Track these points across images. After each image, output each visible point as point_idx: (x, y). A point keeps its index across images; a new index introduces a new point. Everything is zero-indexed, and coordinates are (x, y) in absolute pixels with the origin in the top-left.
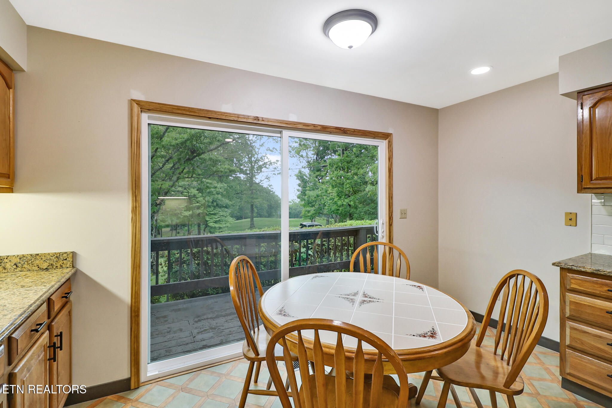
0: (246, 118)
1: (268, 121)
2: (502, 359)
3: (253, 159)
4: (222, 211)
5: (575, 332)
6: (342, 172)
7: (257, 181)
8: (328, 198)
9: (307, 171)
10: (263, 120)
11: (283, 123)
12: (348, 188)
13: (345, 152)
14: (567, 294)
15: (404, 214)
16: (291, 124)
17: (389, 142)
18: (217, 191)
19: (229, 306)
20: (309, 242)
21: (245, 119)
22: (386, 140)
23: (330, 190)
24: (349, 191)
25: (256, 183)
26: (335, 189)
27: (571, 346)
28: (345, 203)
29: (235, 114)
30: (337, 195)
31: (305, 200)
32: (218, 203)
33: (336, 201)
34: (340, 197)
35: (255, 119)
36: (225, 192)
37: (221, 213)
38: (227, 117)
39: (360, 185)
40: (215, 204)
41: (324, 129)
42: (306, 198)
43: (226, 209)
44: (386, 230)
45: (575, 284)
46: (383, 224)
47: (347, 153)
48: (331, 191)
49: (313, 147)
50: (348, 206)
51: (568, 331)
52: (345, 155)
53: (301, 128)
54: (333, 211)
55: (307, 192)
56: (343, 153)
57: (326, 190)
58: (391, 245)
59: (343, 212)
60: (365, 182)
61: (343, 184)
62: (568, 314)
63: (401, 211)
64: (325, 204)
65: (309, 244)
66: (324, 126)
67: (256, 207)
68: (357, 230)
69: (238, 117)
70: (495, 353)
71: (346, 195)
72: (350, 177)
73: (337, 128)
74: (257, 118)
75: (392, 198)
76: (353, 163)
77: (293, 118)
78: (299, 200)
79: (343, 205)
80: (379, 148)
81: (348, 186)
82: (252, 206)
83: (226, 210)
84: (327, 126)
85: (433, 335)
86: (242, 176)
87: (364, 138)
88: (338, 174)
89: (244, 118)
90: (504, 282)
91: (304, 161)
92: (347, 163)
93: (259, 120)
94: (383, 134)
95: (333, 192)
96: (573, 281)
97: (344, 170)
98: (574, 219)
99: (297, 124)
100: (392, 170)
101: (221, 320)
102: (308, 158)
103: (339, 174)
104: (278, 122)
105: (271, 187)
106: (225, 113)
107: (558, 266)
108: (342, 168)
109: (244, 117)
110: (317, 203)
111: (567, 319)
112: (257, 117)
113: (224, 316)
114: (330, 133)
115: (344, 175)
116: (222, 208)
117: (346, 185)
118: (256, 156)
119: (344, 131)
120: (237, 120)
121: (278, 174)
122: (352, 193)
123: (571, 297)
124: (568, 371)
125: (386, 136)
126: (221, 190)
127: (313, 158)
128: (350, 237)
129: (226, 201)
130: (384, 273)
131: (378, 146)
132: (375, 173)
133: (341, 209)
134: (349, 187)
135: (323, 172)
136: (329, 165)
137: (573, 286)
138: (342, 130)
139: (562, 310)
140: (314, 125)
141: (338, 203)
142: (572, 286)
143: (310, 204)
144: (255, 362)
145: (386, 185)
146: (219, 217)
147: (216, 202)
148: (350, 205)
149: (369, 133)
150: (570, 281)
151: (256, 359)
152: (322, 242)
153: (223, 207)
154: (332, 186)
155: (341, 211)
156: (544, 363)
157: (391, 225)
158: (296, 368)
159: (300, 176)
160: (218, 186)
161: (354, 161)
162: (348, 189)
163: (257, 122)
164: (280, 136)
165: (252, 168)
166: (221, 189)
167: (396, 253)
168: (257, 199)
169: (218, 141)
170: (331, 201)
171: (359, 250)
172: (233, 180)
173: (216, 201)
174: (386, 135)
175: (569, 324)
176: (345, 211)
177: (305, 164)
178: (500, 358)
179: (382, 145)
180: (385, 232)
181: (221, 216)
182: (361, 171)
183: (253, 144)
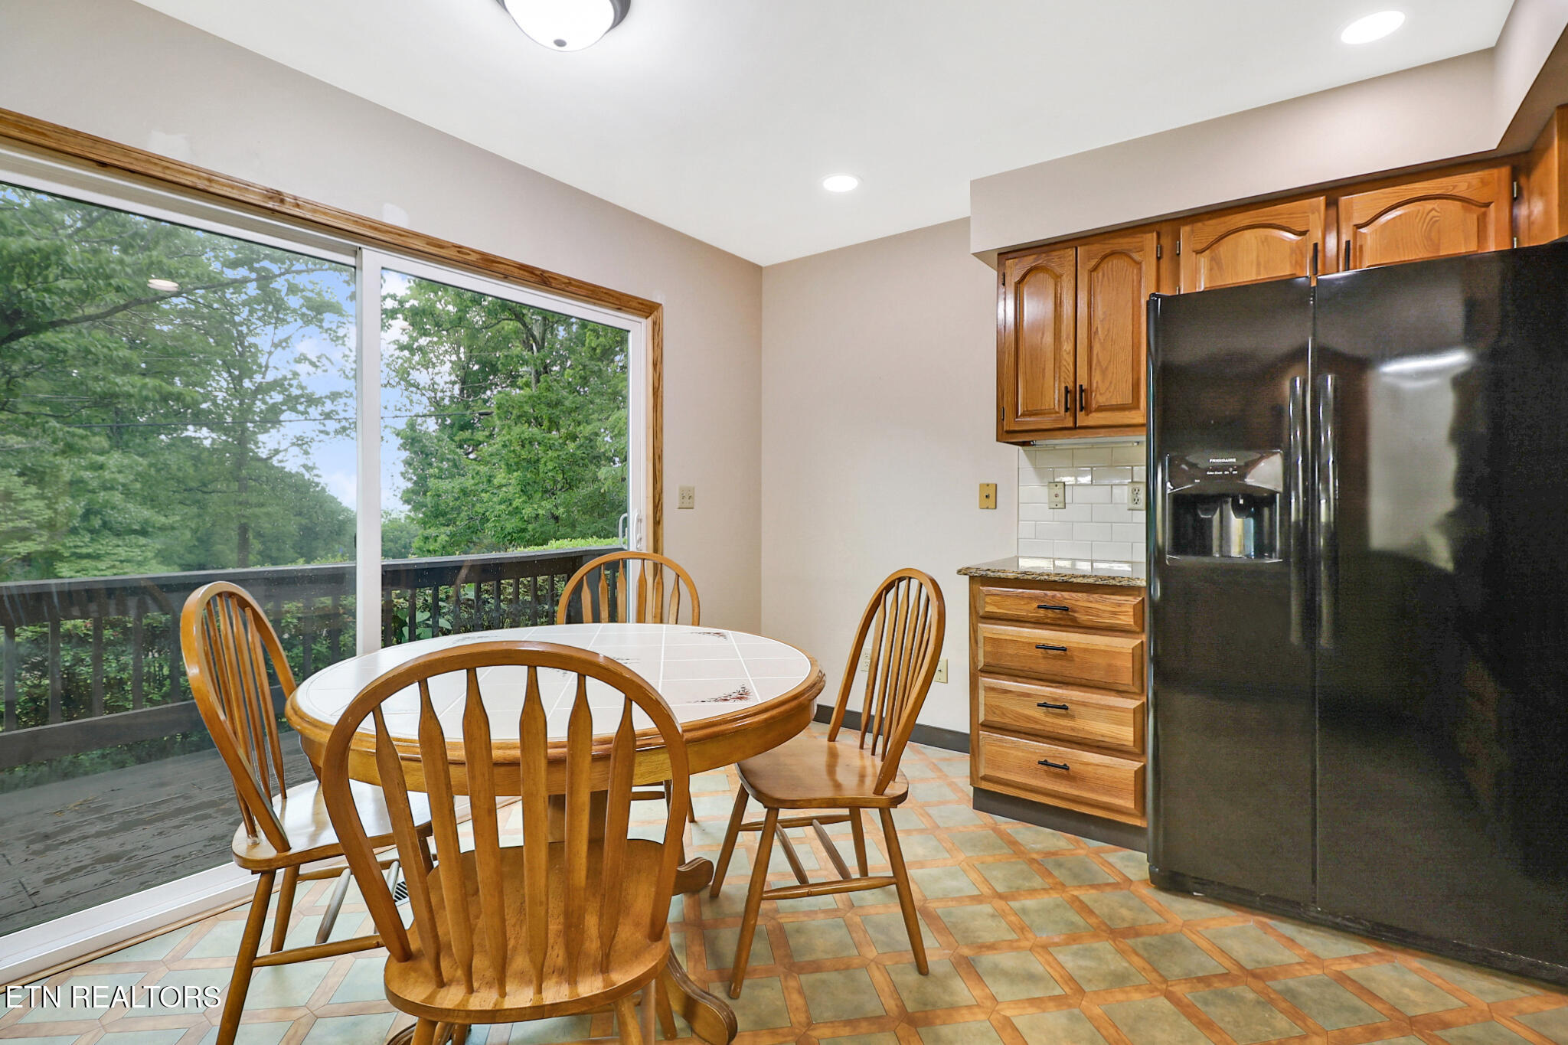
0: (237, 186)
1: (315, 211)
2: (873, 753)
3: (247, 383)
4: (126, 546)
5: (992, 694)
6: (535, 430)
7: (263, 453)
8: (495, 499)
9: (431, 426)
10: (298, 206)
11: (364, 225)
12: (550, 471)
13: (542, 378)
14: (980, 625)
15: (687, 500)
16: (391, 232)
17: (654, 323)
18: (106, 480)
19: (169, 795)
20: (442, 596)
21: (235, 191)
22: (647, 318)
23: (500, 477)
24: (555, 482)
25: (260, 459)
26: (515, 474)
27: (986, 723)
28: (544, 512)
29: (199, 170)
30: (522, 491)
31: (426, 506)
32: (107, 519)
33: (517, 508)
34: (530, 497)
35: (271, 198)
36: (138, 486)
37: (122, 552)
38: (168, 172)
39: (585, 466)
40: (97, 522)
41: (487, 265)
42: (429, 499)
43: (141, 538)
44: (647, 536)
45: (990, 604)
46: (639, 520)
47: (546, 381)
48: (504, 482)
49: (451, 361)
50: (553, 521)
51: (982, 694)
52: (542, 385)
53: (421, 249)
54: (509, 534)
55: (432, 483)
56: (538, 381)
57: (490, 477)
58: (657, 558)
59: (537, 535)
60: (594, 458)
61: (538, 460)
62: (981, 665)
63: (682, 490)
64: (487, 514)
65: (442, 600)
66: (488, 255)
67: (259, 535)
68: (576, 558)
69: (210, 180)
70: (862, 747)
71: (545, 491)
72: (556, 443)
73: (523, 267)
74: (278, 196)
75: (660, 458)
76: (564, 408)
77: (395, 216)
78: (408, 507)
79: (537, 515)
80: (630, 336)
81: (550, 465)
82: (244, 530)
83: (142, 540)
84: (495, 256)
85: (742, 696)
86: (205, 436)
87: (594, 304)
88: (523, 433)
89: (232, 187)
90: (877, 602)
91: (425, 400)
92: (549, 405)
93: (282, 201)
94: (639, 303)
95: (507, 481)
96: (988, 599)
97: (541, 426)
98: (992, 496)
99: (407, 237)
100: (662, 392)
101: (141, 835)
102: (435, 391)
103: (526, 435)
104: (347, 219)
105: (315, 472)
106: (160, 158)
107: (966, 574)
108: (536, 419)
109: (232, 183)
110: (462, 515)
111: (979, 673)
112: (279, 193)
113: (150, 822)
114: (506, 277)
115: (539, 438)
116: (126, 537)
117: (546, 463)
118: (258, 378)
119: (543, 280)
120: (206, 188)
121: (337, 432)
122: (563, 487)
123: (988, 629)
124: (982, 772)
125: (646, 309)
126: (121, 478)
127: (449, 394)
128: (556, 579)
129: (139, 513)
130: (641, 619)
131: (628, 331)
132: (621, 433)
133: (530, 527)
134: (555, 468)
135: (479, 431)
136: (498, 408)
137: (989, 608)
138: (536, 275)
139: (973, 658)
140: (459, 249)
141: (523, 511)
142: (987, 609)
143: (443, 516)
144: (278, 871)
145: (647, 428)
146: (113, 567)
147: (102, 515)
148: (556, 518)
149: (606, 293)
150: (984, 600)
151: (281, 859)
152: (478, 591)
153: (135, 532)
154: (507, 465)
155: (531, 533)
156: (947, 776)
157: (657, 523)
158: (400, 899)
159: (412, 440)
160: (111, 462)
161: (567, 403)
162: (550, 474)
163: (277, 208)
164: (353, 264)
165: (245, 411)
166: (120, 472)
167: (669, 576)
168: (263, 505)
169: (118, 289)
170: (503, 507)
171: (580, 577)
172: (169, 446)
173: (97, 513)
174: (646, 305)
175: (986, 681)
176: (542, 533)
177: (422, 405)
178: (870, 753)
179: (638, 330)
180: (644, 542)
181: (122, 562)
182: (586, 430)
183: (250, 340)
